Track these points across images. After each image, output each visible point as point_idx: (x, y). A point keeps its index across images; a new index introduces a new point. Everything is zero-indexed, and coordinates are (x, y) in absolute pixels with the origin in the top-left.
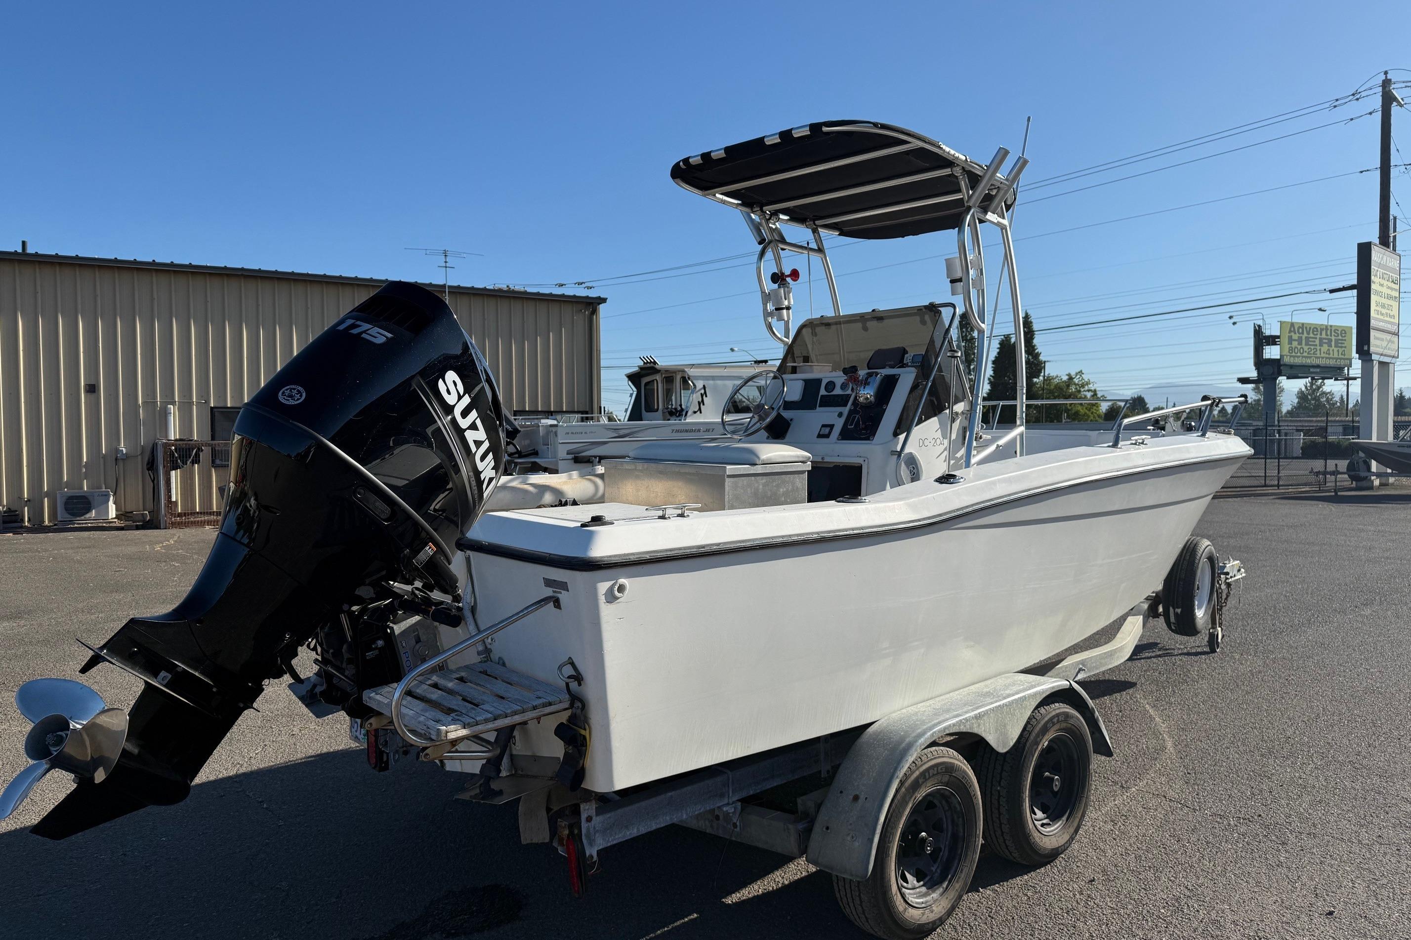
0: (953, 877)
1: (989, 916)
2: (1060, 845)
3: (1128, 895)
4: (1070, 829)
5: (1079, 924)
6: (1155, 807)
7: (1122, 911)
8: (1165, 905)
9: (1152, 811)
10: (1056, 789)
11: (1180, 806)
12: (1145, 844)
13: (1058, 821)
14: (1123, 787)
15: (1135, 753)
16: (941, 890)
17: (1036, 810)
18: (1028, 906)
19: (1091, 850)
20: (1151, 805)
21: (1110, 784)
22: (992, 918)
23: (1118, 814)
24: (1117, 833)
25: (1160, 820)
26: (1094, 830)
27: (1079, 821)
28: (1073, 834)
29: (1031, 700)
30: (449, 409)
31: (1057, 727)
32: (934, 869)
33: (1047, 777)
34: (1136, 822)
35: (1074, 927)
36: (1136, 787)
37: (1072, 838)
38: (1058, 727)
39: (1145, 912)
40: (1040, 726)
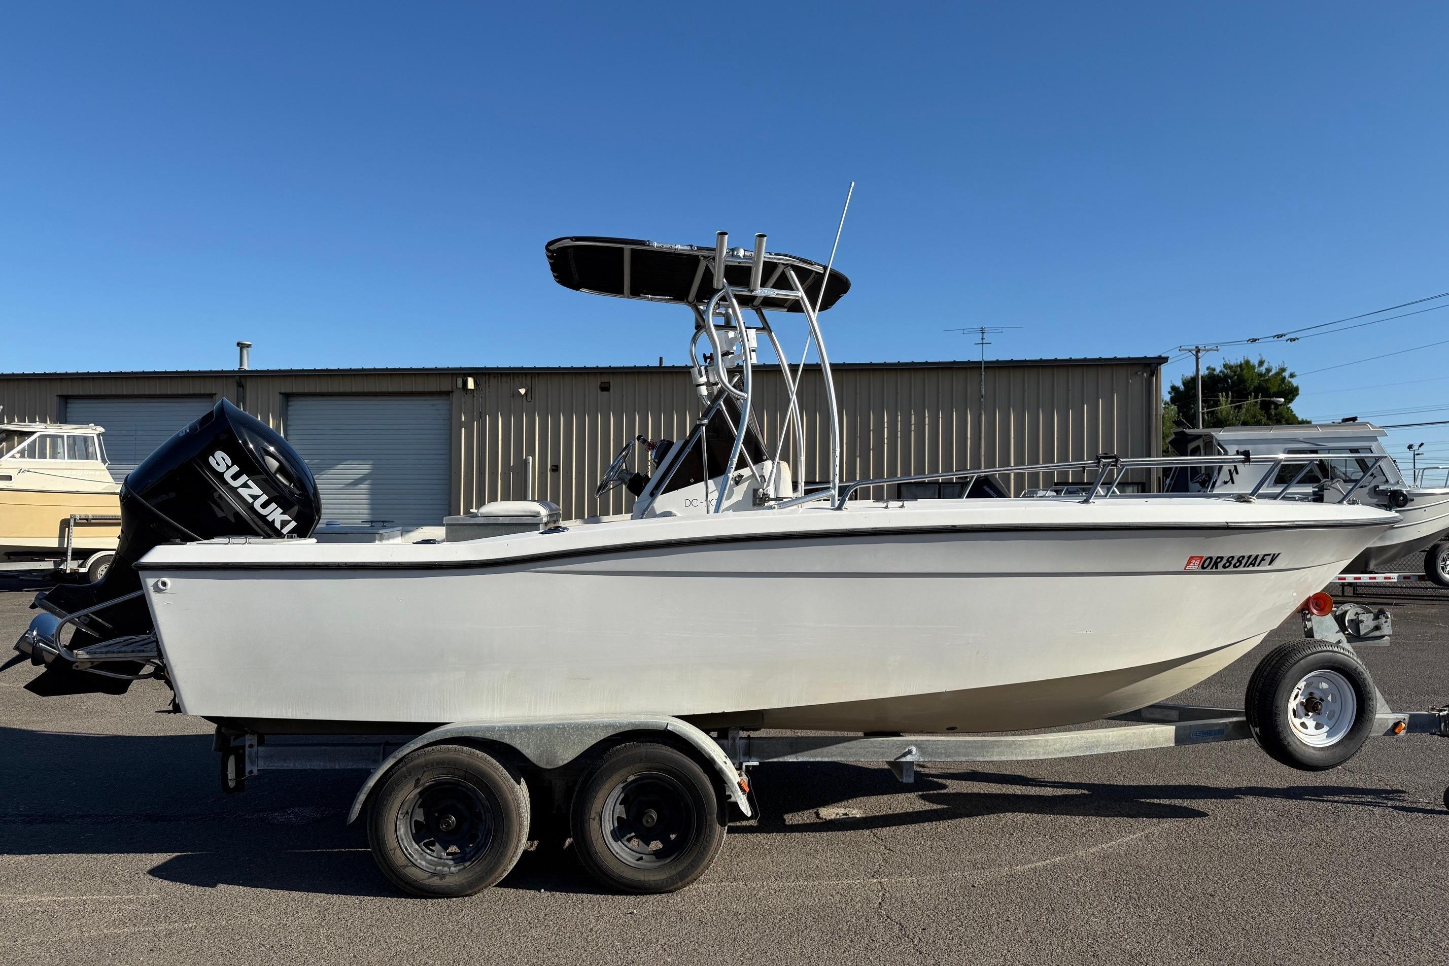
0: (475, 860)
2: (647, 880)
4: (671, 870)
30: (220, 476)
38: (650, 765)
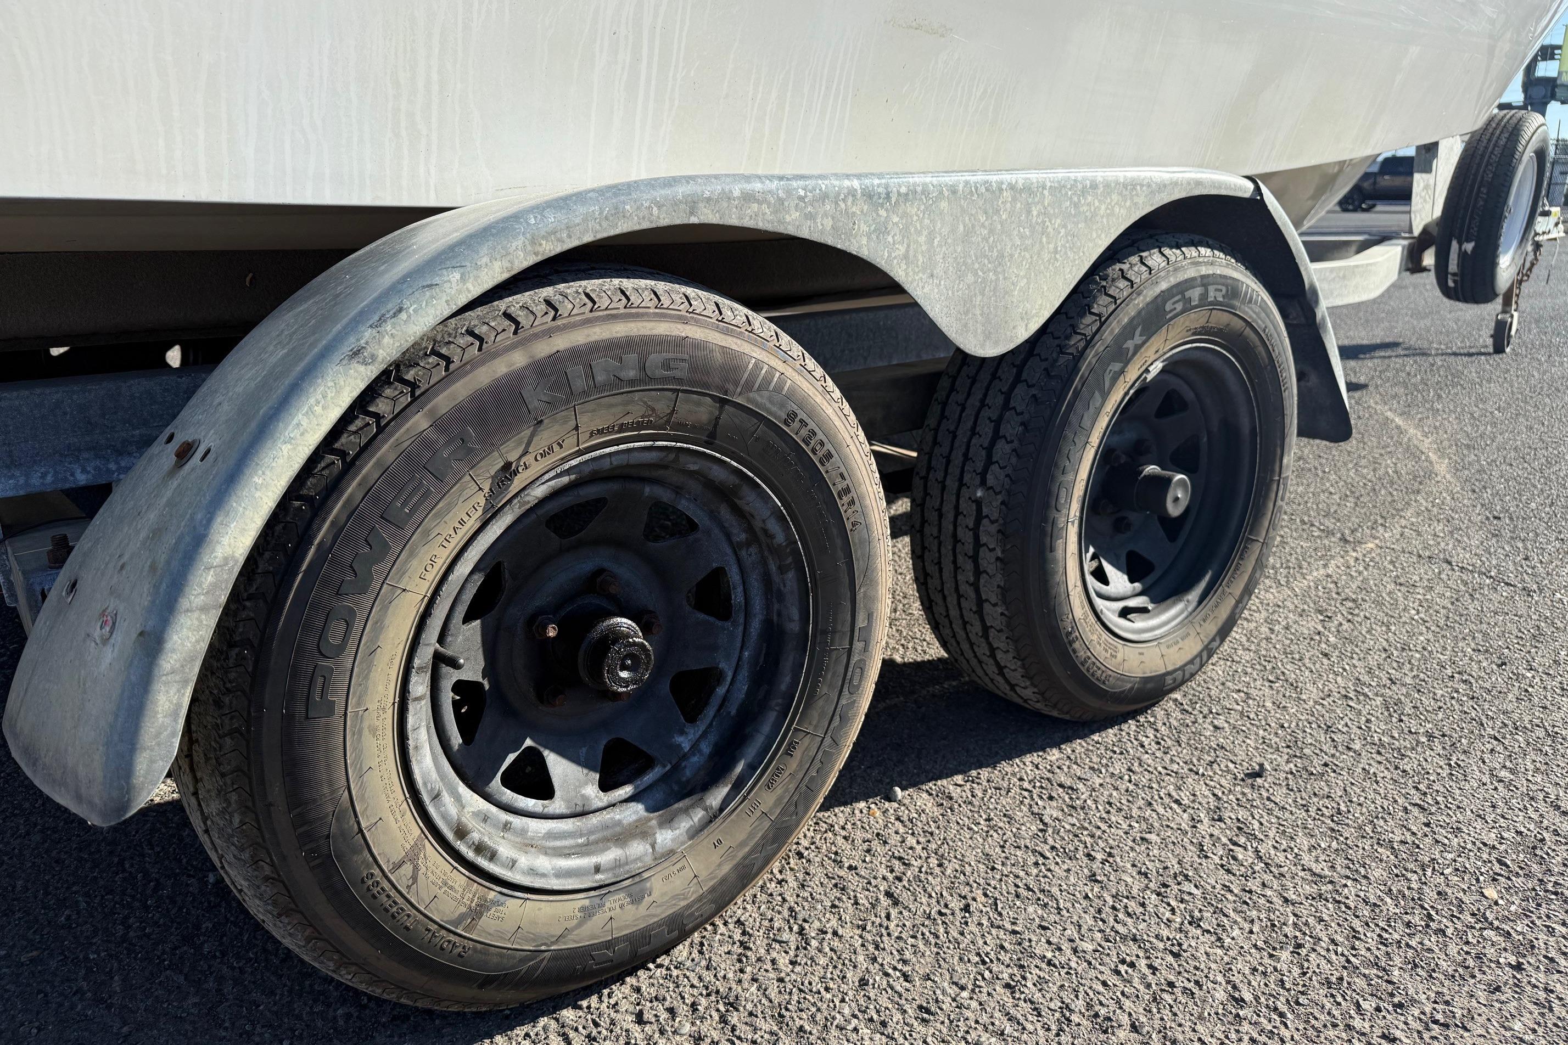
0: (752, 768)
1: (889, 894)
2: (1170, 668)
3: (1368, 829)
4: (1206, 625)
5: (1197, 943)
6: (1426, 583)
7: (1351, 890)
8: (1497, 867)
9: (1421, 591)
10: (1174, 511)
11: (1488, 581)
12: (1412, 670)
13: (1174, 604)
14: (1346, 541)
15: (1370, 481)
16: (698, 815)
17: (1109, 569)
18: (1031, 859)
19: (1258, 683)
20: (1416, 578)
21: (1316, 534)
22: (896, 903)
23: (1335, 596)
24: (1332, 639)
25: (1443, 611)
26: (1272, 630)
27: (1236, 606)
28: (1213, 640)
29: (1115, 197)
31: (1197, 319)
32: (685, 742)
33: (1153, 478)
34: (1381, 615)
35: (1176, 955)
36: (1377, 541)
37: (1208, 651)
38: (1202, 322)
39: (1430, 894)
40: (1140, 302)
